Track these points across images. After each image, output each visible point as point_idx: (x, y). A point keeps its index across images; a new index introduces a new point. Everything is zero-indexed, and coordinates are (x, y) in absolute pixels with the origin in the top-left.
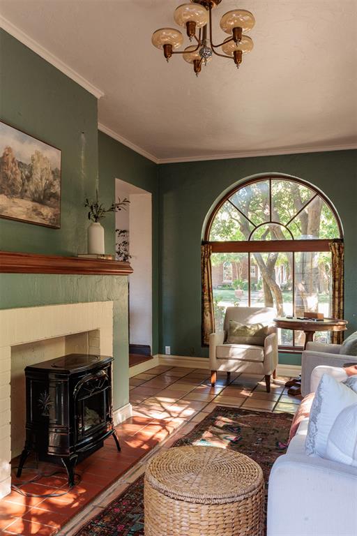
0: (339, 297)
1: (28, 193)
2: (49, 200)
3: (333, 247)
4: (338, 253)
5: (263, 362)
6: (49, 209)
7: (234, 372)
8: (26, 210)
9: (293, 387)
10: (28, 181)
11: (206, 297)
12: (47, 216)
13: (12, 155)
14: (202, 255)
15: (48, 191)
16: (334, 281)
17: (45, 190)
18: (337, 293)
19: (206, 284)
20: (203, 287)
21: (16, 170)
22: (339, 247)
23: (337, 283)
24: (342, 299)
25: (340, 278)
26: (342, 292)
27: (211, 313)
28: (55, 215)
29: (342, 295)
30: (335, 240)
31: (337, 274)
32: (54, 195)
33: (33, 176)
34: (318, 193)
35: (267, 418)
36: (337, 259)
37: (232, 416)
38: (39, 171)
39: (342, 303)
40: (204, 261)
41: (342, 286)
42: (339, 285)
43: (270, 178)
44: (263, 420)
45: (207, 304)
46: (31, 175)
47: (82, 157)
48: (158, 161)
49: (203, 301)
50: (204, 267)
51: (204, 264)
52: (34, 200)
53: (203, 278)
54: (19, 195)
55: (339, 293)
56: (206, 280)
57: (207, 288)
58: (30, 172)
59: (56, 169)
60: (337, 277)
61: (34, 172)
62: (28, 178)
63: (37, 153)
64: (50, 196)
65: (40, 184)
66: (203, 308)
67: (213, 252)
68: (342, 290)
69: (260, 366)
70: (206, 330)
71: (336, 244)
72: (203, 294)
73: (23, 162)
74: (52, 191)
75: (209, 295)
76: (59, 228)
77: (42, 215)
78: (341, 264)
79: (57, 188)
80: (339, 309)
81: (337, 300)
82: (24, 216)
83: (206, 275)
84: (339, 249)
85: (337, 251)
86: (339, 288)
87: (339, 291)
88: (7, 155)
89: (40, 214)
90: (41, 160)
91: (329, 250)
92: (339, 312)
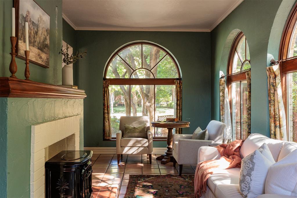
0: (180, 109)
1: (36, 44)
2: (45, 48)
3: (176, 82)
4: (179, 86)
5: (148, 147)
6: (45, 54)
7: (132, 154)
8: (35, 55)
9: (163, 160)
10: (36, 35)
11: (106, 111)
12: (44, 59)
13: (30, 16)
14: (103, 86)
15: (44, 43)
16: (177, 101)
17: (43, 42)
18: (178, 107)
19: (106, 104)
20: (104, 105)
21: (31, 27)
22: (180, 83)
23: (179, 102)
24: (181, 110)
25: (180, 99)
26: (181, 106)
27: (109, 120)
28: (47, 59)
29: (181, 108)
30: (177, 79)
31: (179, 97)
32: (46, 46)
33: (38, 32)
34: (168, 53)
35: (161, 178)
36: (179, 89)
37: (142, 179)
38: (41, 28)
39: (181, 112)
40: (105, 90)
41: (181, 103)
42: (180, 103)
43: (142, 43)
44: (160, 180)
45: (106, 115)
46: (38, 31)
47: (56, 22)
48: (76, 28)
49: (104, 113)
50: (105, 93)
51: (105, 91)
52: (39, 49)
53: (104, 100)
54: (32, 44)
55: (180, 107)
56: (106, 101)
57: (106, 106)
58: (37, 29)
59: (48, 28)
60: (179, 98)
61: (39, 29)
62: (36, 33)
63: (40, 17)
64: (45, 46)
65: (41, 37)
66: (104, 118)
67: (110, 85)
68: (181, 105)
69: (146, 149)
70: (106, 130)
71: (178, 81)
72: (104, 109)
73: (34, 22)
74: (46, 43)
75: (108, 110)
76: (49, 68)
77: (42, 58)
78: (181, 91)
79: (48, 42)
80: (180, 116)
81: (178, 111)
82: (34, 59)
83: (106, 98)
84: (180, 84)
85: (179, 85)
86: (180, 104)
87: (180, 106)
88: (28, 16)
89: (41, 58)
90: (42, 21)
91: (174, 84)
92: (180, 117)
